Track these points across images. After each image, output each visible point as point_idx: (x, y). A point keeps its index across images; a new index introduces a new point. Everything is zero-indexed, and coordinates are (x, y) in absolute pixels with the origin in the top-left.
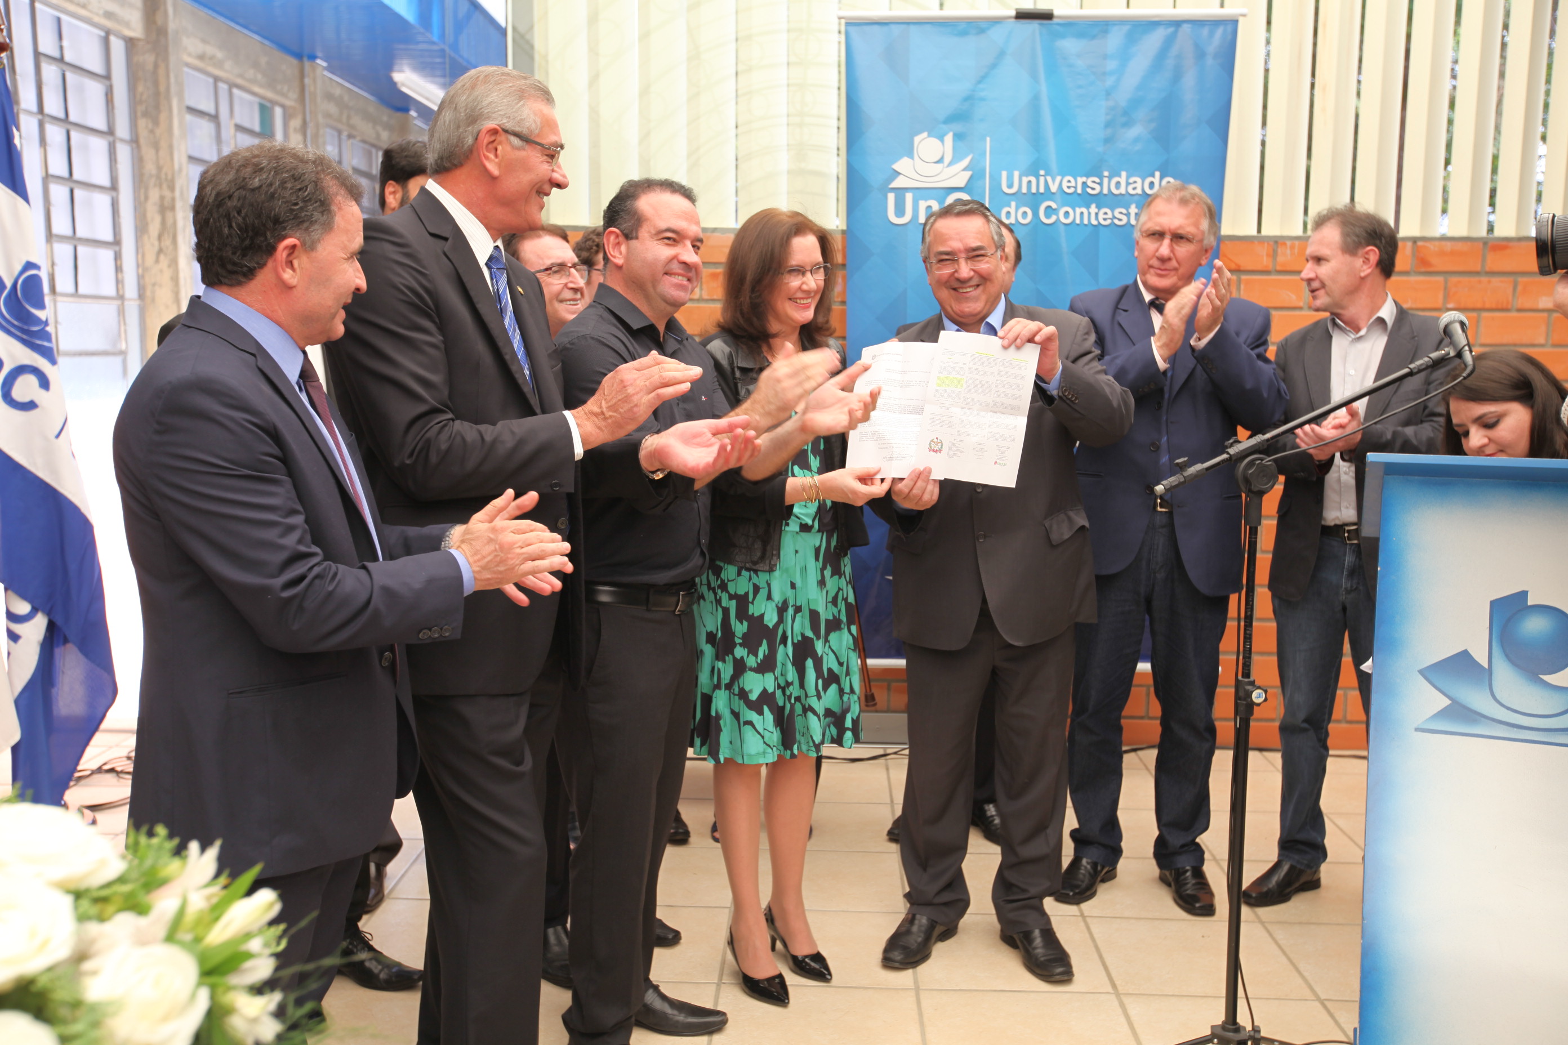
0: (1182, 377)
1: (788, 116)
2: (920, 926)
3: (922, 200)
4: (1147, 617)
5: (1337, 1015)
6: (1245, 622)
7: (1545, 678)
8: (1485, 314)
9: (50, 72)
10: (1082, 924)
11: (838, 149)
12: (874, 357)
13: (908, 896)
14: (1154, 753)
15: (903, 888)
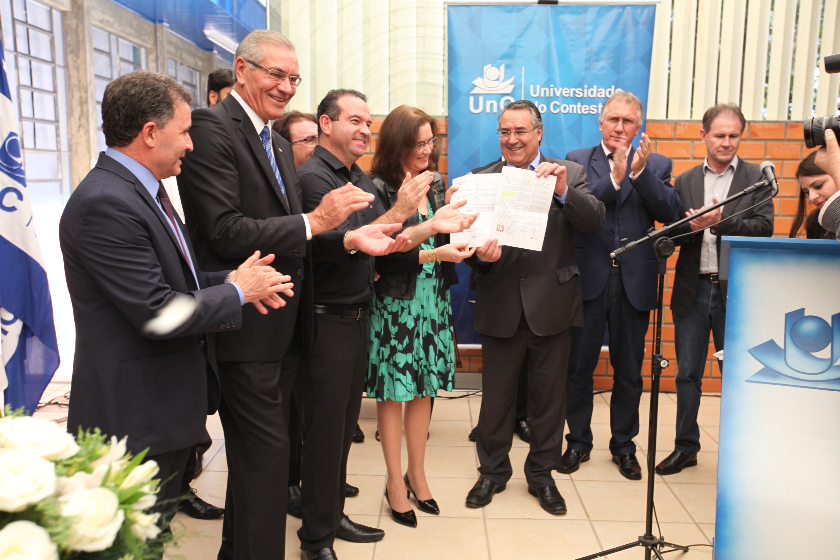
0: (625, 195)
1: (417, 53)
2: (486, 485)
3: (488, 100)
4: (607, 322)
5: (704, 531)
6: (657, 325)
7: (814, 354)
8: (786, 162)
9: (21, 29)
10: (571, 484)
11: (444, 71)
12: (460, 184)
13: (479, 469)
14: (609, 394)
15: (477, 465)
